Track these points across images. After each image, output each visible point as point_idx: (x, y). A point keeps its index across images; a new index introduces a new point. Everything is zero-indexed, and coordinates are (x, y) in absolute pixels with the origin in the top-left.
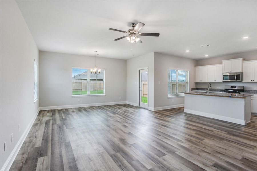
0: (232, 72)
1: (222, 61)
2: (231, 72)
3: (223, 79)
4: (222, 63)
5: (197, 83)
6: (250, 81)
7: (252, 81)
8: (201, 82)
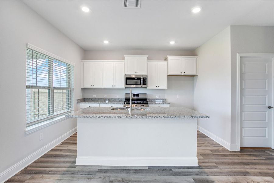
0: (137, 73)
1: (125, 56)
2: (135, 73)
3: (126, 84)
4: (124, 59)
5: (84, 90)
6: (155, 87)
7: (157, 87)
8: (92, 87)
